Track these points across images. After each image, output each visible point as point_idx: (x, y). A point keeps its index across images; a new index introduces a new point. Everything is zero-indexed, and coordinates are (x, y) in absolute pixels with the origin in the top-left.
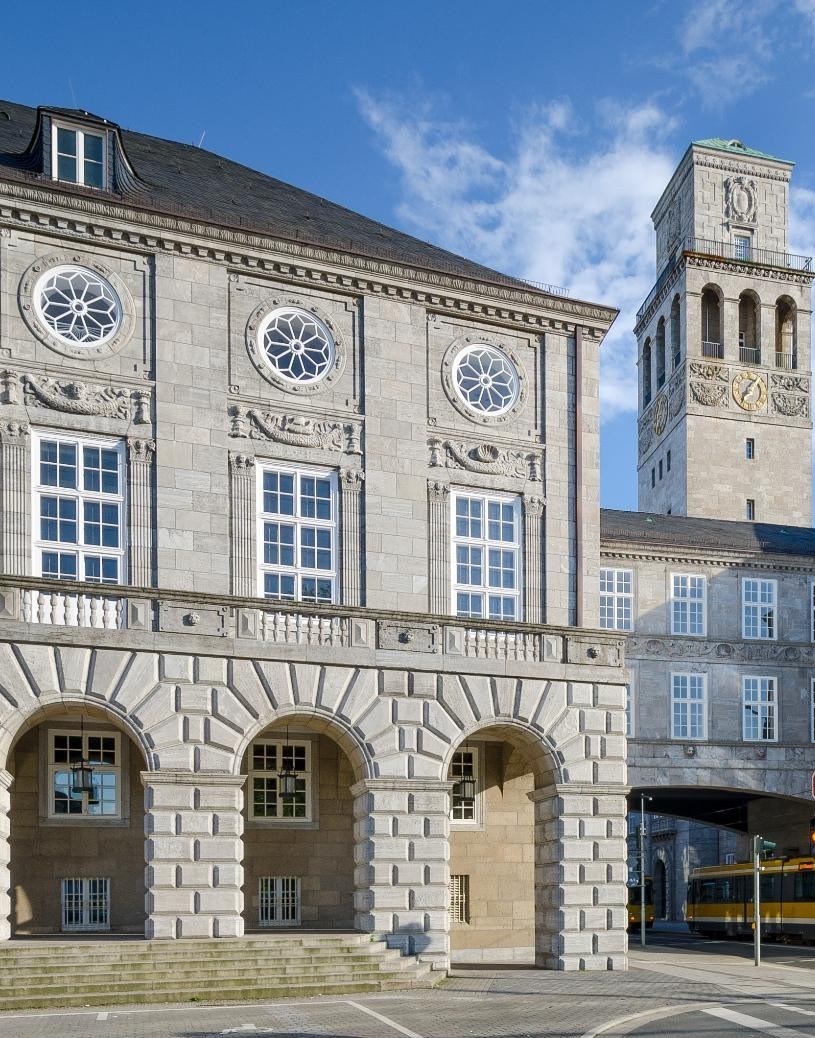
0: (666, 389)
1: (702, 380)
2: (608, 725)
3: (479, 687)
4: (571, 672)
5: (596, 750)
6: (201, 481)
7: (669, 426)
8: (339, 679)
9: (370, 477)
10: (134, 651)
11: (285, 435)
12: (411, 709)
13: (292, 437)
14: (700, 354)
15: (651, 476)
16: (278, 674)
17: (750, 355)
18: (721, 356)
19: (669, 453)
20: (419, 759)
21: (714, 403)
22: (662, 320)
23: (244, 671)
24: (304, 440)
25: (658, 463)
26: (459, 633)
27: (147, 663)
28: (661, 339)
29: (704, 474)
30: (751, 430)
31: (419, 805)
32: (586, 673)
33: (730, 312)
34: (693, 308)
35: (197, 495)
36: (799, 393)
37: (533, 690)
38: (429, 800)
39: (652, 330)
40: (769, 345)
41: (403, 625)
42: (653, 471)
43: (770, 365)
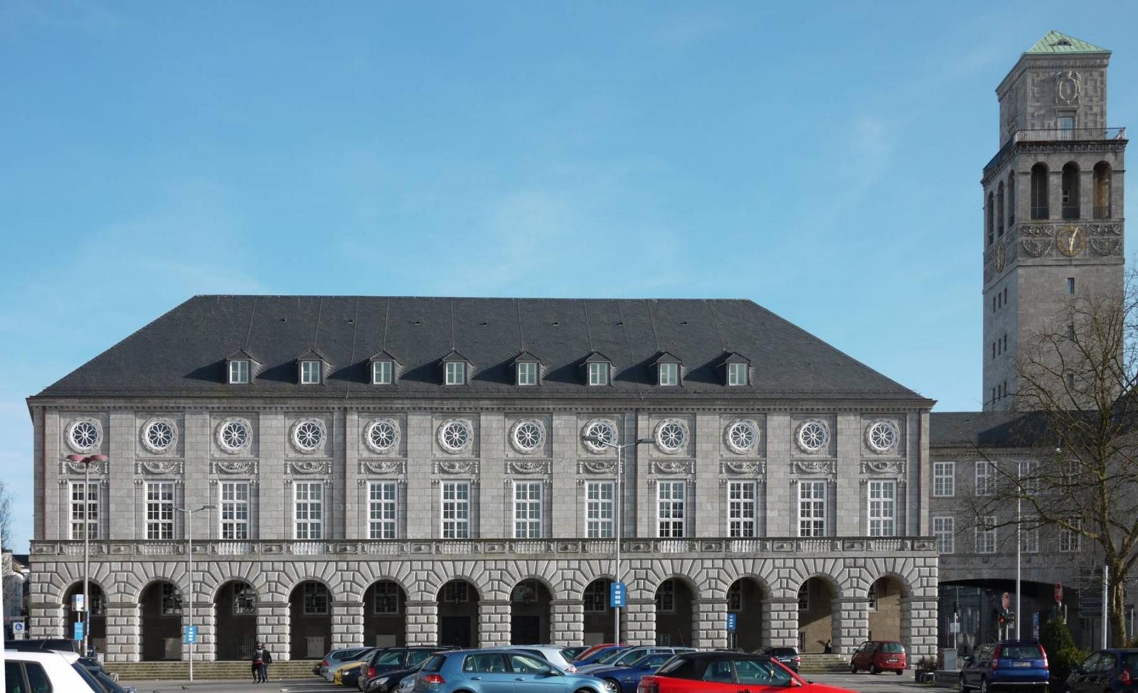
0: (1004, 239)
1: (1030, 238)
2: (930, 573)
3: (880, 562)
4: (915, 554)
5: (925, 584)
6: (780, 491)
7: (1006, 269)
8: (830, 563)
9: (839, 481)
10: (766, 559)
11: (808, 470)
12: (855, 572)
13: (812, 470)
14: (1030, 218)
15: (992, 302)
16: (810, 563)
17: (1072, 213)
18: (1046, 217)
19: (1006, 290)
20: (857, 590)
21: (1040, 255)
22: (1001, 184)
23: (799, 562)
24: (815, 471)
25: (997, 294)
26: (872, 543)
27: (770, 562)
28: (1001, 195)
29: (1032, 311)
30: (1073, 272)
31: (858, 608)
32: (921, 554)
33: (1055, 182)
34: (1024, 185)
35: (779, 496)
36: (1112, 237)
37: (900, 562)
38: (861, 606)
39: (994, 186)
40: (1088, 202)
41: (851, 541)
42: (994, 299)
43: (1088, 217)
